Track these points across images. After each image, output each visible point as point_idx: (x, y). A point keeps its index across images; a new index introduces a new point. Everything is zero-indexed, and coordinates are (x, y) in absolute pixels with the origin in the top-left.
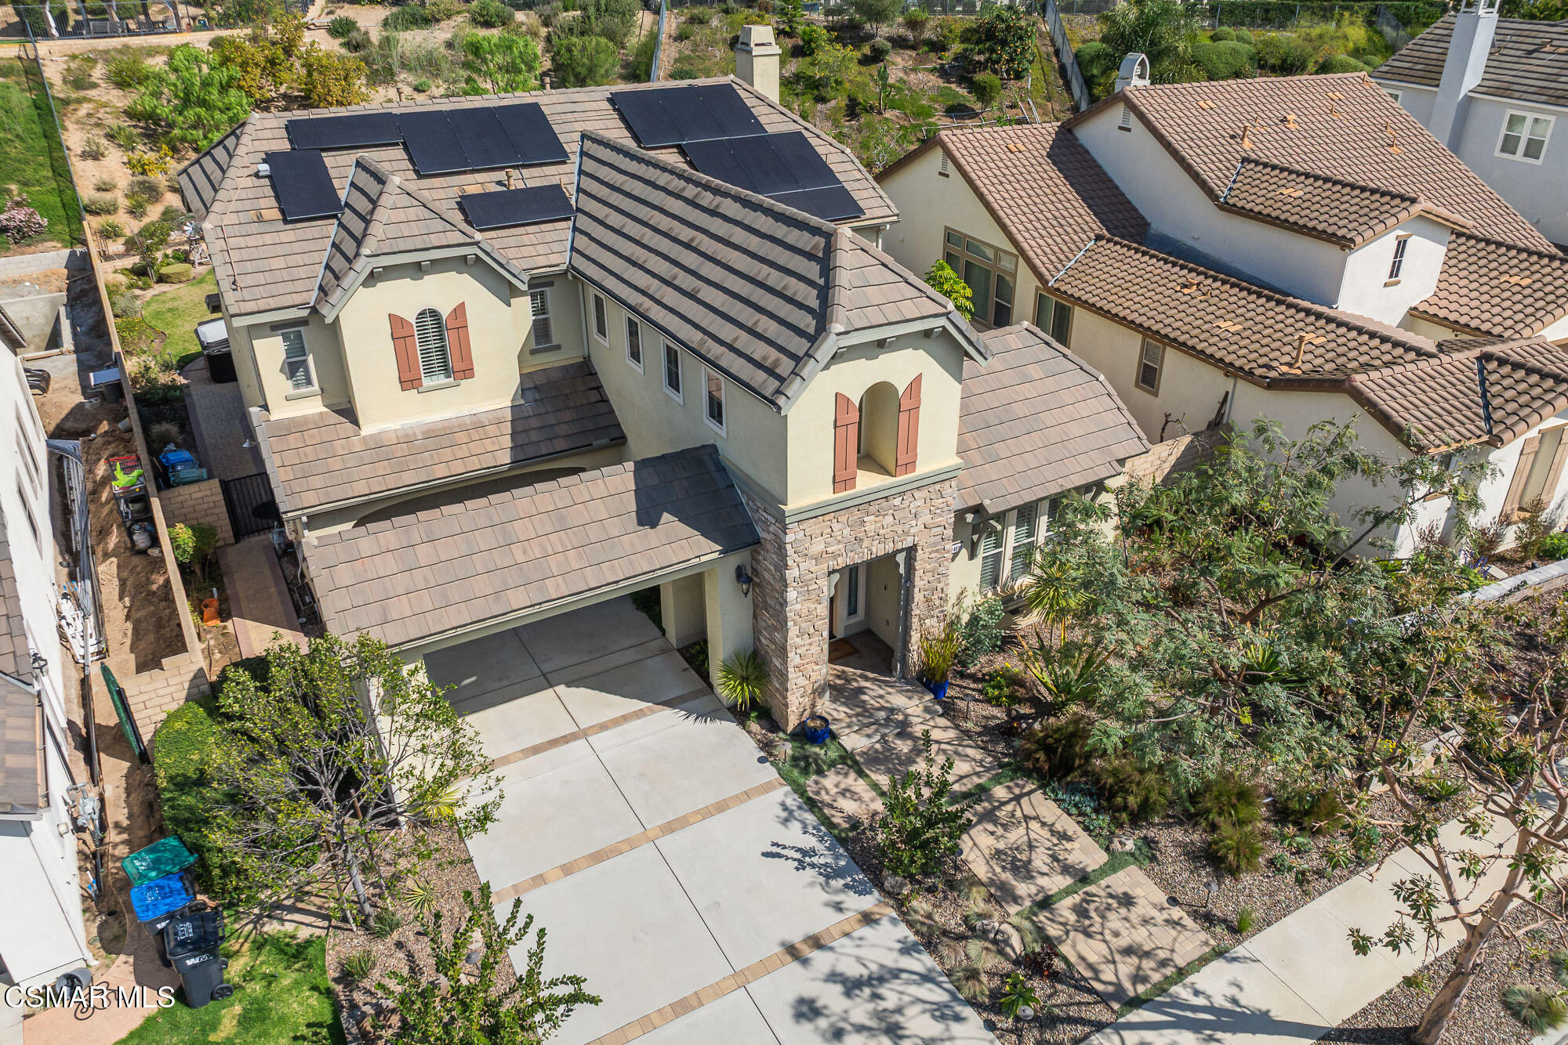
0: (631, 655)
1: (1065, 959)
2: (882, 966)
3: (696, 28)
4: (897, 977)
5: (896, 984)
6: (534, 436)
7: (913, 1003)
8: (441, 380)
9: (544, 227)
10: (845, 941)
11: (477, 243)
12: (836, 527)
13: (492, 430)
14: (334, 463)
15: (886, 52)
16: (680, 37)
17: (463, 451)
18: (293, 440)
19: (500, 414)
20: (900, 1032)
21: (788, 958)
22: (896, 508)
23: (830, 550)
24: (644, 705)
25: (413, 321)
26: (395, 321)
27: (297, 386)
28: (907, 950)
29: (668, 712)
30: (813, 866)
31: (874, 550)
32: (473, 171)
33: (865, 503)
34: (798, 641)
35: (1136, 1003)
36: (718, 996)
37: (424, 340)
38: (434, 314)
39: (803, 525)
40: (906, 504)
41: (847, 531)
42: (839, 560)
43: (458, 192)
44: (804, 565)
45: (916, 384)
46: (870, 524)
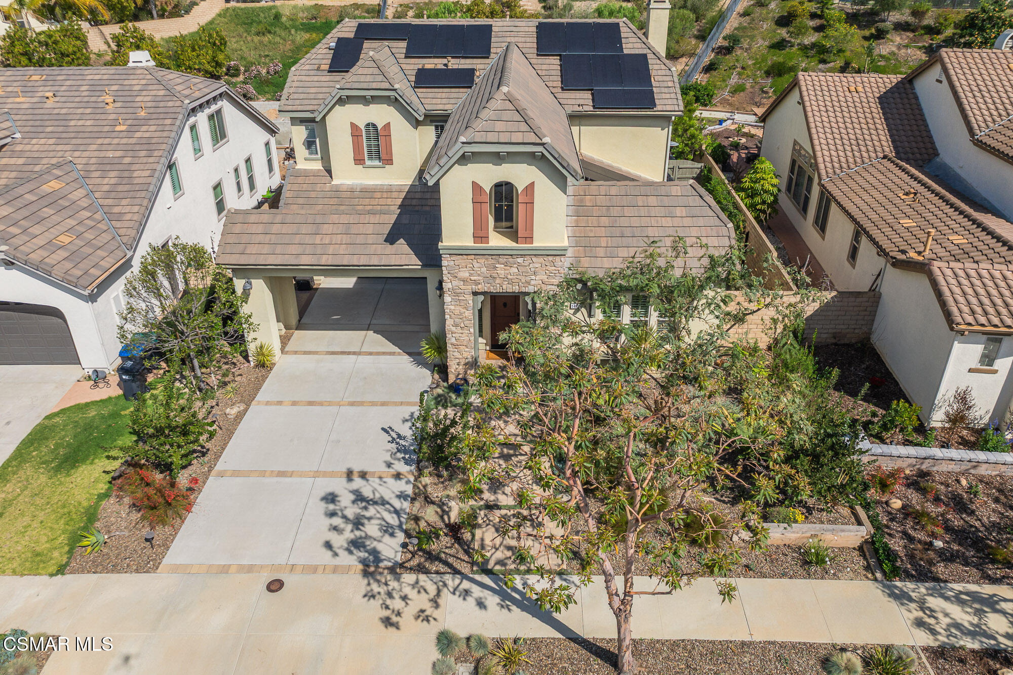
0: (417, 328)
1: (473, 535)
2: (382, 497)
3: (758, 9)
4: (383, 505)
5: (380, 508)
6: (414, 202)
7: (379, 519)
8: (377, 163)
9: (453, 90)
10: (377, 480)
11: (395, 90)
12: (476, 265)
13: (394, 195)
14: (313, 195)
15: (887, 32)
16: (745, 14)
17: (375, 202)
18: (300, 180)
19: (403, 187)
20: (361, 527)
21: (345, 475)
22: (519, 265)
23: (473, 278)
24: (397, 350)
25: (362, 127)
26: (354, 126)
27: (311, 153)
28: (402, 496)
29: (406, 357)
30: (397, 443)
31: (504, 287)
32: (435, 57)
33: (497, 254)
34: (454, 329)
35: (489, 572)
36: (301, 476)
37: (368, 139)
38: (374, 125)
39: (454, 258)
40: (527, 263)
41: (484, 269)
42: (480, 286)
43: (420, 67)
44: (455, 283)
45: (530, 188)
46: (501, 270)
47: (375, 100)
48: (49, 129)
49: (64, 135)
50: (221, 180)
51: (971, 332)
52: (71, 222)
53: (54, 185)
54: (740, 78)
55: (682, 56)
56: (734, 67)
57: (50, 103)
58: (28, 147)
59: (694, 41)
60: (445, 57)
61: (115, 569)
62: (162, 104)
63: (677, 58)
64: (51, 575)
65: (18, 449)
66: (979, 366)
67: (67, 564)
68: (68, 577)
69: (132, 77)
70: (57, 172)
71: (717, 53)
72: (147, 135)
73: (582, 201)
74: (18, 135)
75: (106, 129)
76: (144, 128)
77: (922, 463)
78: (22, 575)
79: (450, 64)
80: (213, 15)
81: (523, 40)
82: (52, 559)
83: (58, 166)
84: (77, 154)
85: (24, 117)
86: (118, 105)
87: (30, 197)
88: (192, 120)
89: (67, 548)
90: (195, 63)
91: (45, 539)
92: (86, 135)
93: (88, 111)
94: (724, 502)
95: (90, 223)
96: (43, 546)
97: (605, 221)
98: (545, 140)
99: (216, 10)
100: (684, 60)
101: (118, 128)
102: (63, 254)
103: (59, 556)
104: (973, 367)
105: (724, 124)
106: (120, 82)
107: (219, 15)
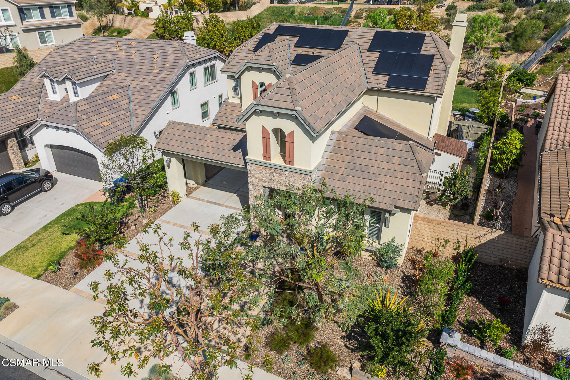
11: (274, 66)
12: (264, 172)
14: (231, 116)
18: (227, 108)
22: (286, 176)
23: (262, 178)
25: (258, 84)
26: (254, 83)
27: (235, 94)
31: (278, 186)
33: (275, 168)
37: (261, 90)
38: (263, 83)
39: (253, 165)
40: (290, 176)
41: (268, 175)
42: (266, 184)
43: (299, 53)
44: (254, 179)
45: (292, 133)
46: (276, 177)
47: (264, 70)
48: (128, 69)
49: (132, 72)
50: (208, 101)
51: (551, 286)
52: (113, 116)
53: (115, 97)
54: (564, 69)
55: (528, 51)
56: (562, 61)
57: (133, 56)
58: (116, 77)
59: (539, 42)
60: (313, 48)
61: (56, 284)
62: (177, 61)
63: (524, 52)
64: (34, 278)
65: (58, 217)
66: (564, 313)
67: (42, 275)
68: (39, 281)
69: (170, 46)
70: (120, 90)
71: (553, 51)
72: (165, 76)
73: (339, 144)
74: (115, 71)
75: (150, 71)
76: (165, 73)
77: (497, 368)
78: (25, 275)
79: (315, 52)
80: (262, 10)
81: (362, 40)
82: (37, 271)
83: (122, 87)
84: (133, 82)
85: (121, 62)
86: (159, 59)
87: (100, 102)
88: (192, 70)
89: (45, 268)
90: (242, 36)
91: (40, 261)
92: (141, 73)
93: (146, 61)
94: (348, 348)
95: (122, 117)
96: (37, 265)
97: (348, 158)
98: (296, 108)
99: (265, 7)
100: (528, 54)
101: (154, 71)
102: (101, 130)
103: (40, 271)
104: (560, 312)
105: (537, 100)
106: (164, 48)
107: (265, 10)
